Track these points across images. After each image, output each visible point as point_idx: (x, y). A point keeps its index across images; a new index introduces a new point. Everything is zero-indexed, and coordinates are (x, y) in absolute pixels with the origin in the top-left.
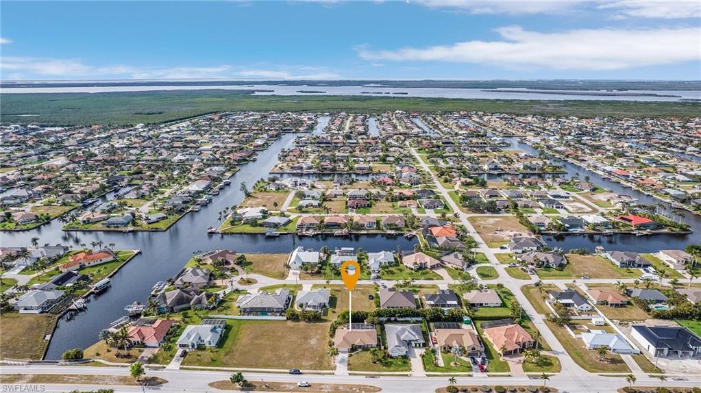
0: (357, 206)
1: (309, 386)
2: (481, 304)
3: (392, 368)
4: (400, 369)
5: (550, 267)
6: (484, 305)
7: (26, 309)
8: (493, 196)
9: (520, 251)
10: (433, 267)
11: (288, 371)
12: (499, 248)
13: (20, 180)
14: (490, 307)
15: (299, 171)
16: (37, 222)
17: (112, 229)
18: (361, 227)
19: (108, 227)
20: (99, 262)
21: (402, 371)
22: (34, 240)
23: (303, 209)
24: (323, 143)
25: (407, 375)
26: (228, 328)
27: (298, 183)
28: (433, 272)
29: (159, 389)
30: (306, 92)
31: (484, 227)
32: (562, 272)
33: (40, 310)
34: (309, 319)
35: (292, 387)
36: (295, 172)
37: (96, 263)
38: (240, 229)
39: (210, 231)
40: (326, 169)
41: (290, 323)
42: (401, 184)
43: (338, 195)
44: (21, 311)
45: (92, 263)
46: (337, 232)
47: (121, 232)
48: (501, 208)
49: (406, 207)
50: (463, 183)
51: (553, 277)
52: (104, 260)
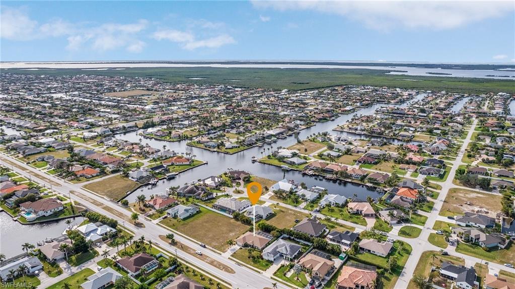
0: (364, 162)
1: (201, 255)
2: (369, 251)
3: (256, 265)
4: (260, 268)
5: (479, 245)
6: (371, 252)
7: (132, 178)
8: (503, 176)
9: (464, 224)
10: (367, 215)
11: (200, 243)
12: (447, 217)
13: (193, 116)
14: (376, 255)
15: (354, 131)
16: (179, 138)
17: (207, 148)
18: (350, 176)
19: (206, 147)
20: (181, 164)
21: (260, 269)
22: (164, 146)
23: (323, 157)
24: (397, 113)
25: (259, 273)
26: (199, 212)
27: (341, 139)
28: (364, 219)
29: (138, 229)
30: (434, 74)
31: (456, 199)
32: (488, 253)
33: (136, 180)
34: (244, 222)
35: (193, 252)
36: (351, 131)
37: (179, 164)
38: (271, 161)
39: (253, 159)
40: (374, 132)
41: (233, 221)
42: (423, 152)
43: (361, 152)
44: (130, 178)
45: (178, 164)
46: (329, 176)
47: (210, 150)
48: (497, 187)
49: (405, 169)
50: (483, 160)
51: (471, 254)
52: (184, 163)
